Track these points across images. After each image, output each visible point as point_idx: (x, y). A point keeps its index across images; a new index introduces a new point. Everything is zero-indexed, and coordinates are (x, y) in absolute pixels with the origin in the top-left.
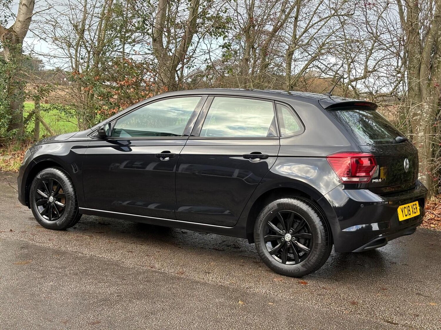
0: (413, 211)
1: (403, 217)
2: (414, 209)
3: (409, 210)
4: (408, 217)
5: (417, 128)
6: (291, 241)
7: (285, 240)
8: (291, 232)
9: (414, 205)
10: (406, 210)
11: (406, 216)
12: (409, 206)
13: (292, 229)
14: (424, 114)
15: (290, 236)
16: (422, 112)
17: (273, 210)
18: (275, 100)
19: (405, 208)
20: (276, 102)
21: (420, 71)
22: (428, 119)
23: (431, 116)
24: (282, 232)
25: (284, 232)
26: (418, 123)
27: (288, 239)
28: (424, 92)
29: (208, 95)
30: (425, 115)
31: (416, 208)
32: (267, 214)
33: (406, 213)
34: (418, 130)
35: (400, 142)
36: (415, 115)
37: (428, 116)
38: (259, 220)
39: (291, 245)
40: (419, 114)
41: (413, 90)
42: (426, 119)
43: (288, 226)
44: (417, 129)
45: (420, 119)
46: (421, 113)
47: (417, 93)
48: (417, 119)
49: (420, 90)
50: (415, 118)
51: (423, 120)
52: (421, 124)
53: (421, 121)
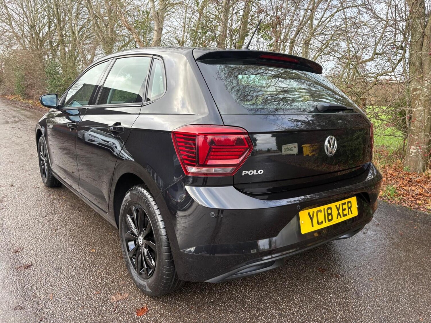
1: (313, 226)
3: (330, 214)
4: (324, 225)
5: (416, 103)
7: (138, 242)
9: (344, 204)
10: (321, 214)
11: (319, 224)
12: (330, 208)
14: (424, 88)
15: (141, 240)
16: (422, 86)
19: (319, 211)
21: (422, 46)
22: (428, 93)
26: (417, 98)
30: (425, 90)
34: (417, 105)
36: (415, 90)
37: (428, 90)
40: (419, 89)
41: (414, 65)
42: (426, 94)
44: (416, 104)
45: (420, 94)
46: (421, 88)
47: (419, 68)
48: (417, 94)
49: (421, 64)
50: (415, 93)
51: (422, 95)
52: (421, 98)
53: (421, 95)
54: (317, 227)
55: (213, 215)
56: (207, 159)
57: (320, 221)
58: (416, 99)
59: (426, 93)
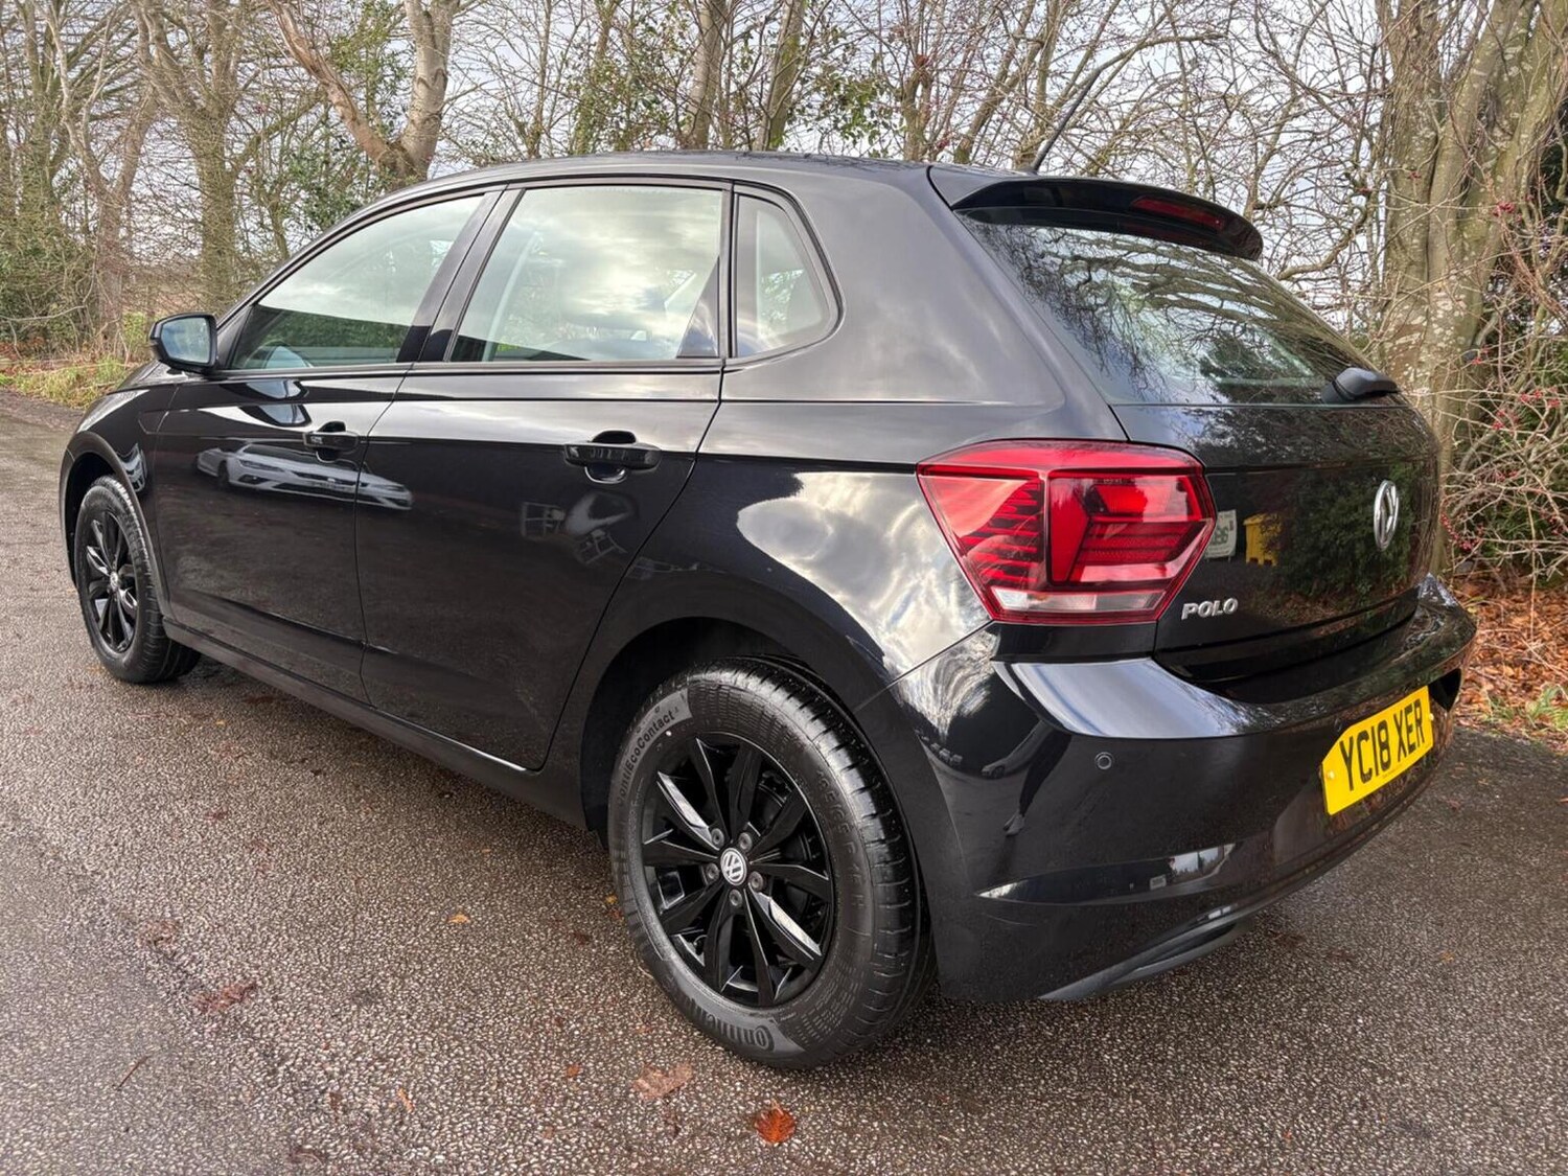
0: (1401, 744)
1: (1351, 787)
2: (1409, 729)
3: (1385, 746)
4: (1379, 781)
5: (1406, 373)
6: (743, 886)
7: (721, 874)
8: (745, 842)
9: (1408, 710)
10: (1367, 746)
11: (1365, 778)
12: (1383, 726)
13: (749, 830)
14: (1435, 326)
15: (742, 864)
16: (1428, 319)
17: (672, 723)
18: (734, 182)
19: (1363, 736)
20: (738, 189)
21: (1431, 184)
22: (1447, 342)
23: (1459, 331)
24: (710, 836)
25: (718, 838)
26: (1408, 356)
27: (732, 875)
28: (1441, 253)
29: (503, 187)
30: (1437, 331)
31: (1419, 722)
32: (652, 740)
33: (1368, 763)
34: (1412, 378)
35: (1357, 398)
36: (1404, 329)
37: (1448, 332)
38: (623, 762)
39: (743, 907)
40: (1419, 328)
41: (1403, 248)
42: (1441, 344)
43: (733, 812)
44: (1407, 377)
45: (1421, 343)
46: (1425, 324)
47: (1418, 259)
48: (1409, 343)
49: (1427, 246)
50: (1402, 340)
51: (1429, 347)
52: (1422, 358)
53: (1424, 350)
54: (1362, 790)
55: (1105, 761)
56: (1079, 564)
57: (1366, 771)
58: (1407, 359)
59: (1441, 340)
